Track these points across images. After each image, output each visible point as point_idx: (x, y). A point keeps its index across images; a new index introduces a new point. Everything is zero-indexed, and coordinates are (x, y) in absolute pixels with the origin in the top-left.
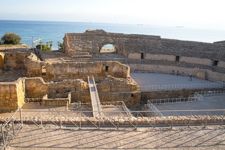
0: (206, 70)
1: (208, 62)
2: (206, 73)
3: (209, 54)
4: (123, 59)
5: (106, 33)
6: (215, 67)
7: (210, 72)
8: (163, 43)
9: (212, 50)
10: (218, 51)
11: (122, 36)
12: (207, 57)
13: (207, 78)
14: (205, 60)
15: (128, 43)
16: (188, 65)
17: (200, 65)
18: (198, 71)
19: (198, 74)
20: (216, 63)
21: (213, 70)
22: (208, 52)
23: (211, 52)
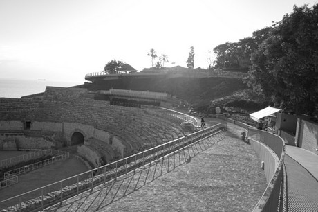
0: (17, 137)
1: (17, 125)
2: (17, 142)
3: (17, 114)
6: (28, 130)
7: (22, 138)
9: (20, 108)
10: (28, 108)
12: (15, 119)
13: (19, 148)
14: (12, 122)
17: (6, 131)
18: (5, 141)
19: (5, 145)
20: (28, 125)
21: (26, 135)
22: (15, 111)
23: (20, 111)
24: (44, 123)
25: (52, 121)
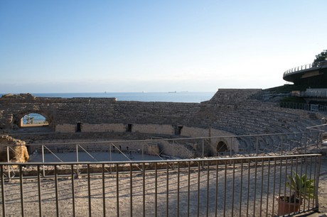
0: (162, 142)
1: (168, 129)
3: (174, 118)
4: (45, 133)
5: (32, 97)
6: (177, 136)
8: (115, 107)
9: (182, 112)
10: (188, 113)
11: (57, 100)
12: (169, 123)
14: (164, 126)
15: (62, 110)
16: (141, 136)
18: (150, 144)
19: (150, 149)
20: (179, 130)
22: (175, 116)
23: (179, 115)
24: (192, 128)
25: (202, 127)
